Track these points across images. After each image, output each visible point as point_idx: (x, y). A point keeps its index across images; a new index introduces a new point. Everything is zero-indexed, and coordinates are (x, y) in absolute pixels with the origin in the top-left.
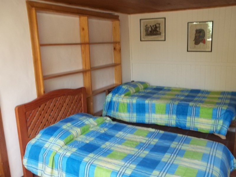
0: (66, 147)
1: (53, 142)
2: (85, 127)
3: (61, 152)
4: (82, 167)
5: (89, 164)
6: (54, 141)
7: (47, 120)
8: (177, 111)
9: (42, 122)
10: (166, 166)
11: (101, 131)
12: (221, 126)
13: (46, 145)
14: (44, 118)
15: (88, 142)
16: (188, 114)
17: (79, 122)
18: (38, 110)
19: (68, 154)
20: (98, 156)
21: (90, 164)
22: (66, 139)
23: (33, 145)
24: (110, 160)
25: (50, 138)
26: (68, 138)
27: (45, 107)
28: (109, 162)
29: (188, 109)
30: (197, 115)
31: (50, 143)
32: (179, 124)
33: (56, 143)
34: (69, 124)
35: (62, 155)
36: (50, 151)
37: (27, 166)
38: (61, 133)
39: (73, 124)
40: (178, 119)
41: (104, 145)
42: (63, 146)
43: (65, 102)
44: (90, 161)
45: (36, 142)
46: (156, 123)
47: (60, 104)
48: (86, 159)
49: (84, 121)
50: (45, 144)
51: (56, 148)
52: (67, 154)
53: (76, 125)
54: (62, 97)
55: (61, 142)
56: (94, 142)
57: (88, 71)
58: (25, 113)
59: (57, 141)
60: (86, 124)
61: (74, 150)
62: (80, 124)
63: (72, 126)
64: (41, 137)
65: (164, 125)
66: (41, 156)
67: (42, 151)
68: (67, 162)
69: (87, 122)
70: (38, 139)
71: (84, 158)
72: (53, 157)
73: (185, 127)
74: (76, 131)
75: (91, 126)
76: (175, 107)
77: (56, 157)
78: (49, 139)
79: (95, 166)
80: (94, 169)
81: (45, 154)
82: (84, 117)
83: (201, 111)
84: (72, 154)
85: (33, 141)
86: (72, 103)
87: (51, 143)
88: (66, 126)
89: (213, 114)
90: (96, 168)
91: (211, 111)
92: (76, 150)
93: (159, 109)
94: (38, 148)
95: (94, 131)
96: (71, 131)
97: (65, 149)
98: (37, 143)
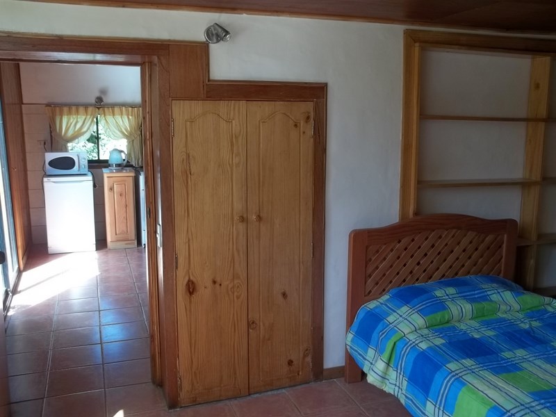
0: (426, 331)
1: (403, 316)
2: (485, 305)
3: (412, 337)
4: (438, 377)
5: (453, 376)
6: (407, 313)
7: (411, 272)
9: (398, 273)
11: (522, 325)
13: (391, 319)
14: (405, 265)
15: (476, 336)
17: (476, 292)
18: (395, 247)
19: (424, 346)
20: (481, 369)
21: (457, 376)
22: (432, 316)
23: (369, 311)
24: (501, 384)
25: (402, 307)
26: (438, 316)
27: (410, 244)
28: (496, 387)
31: (399, 316)
33: (409, 319)
34: (451, 290)
35: (411, 344)
36: (393, 331)
37: (351, 347)
38: (427, 303)
39: (460, 293)
41: (511, 353)
42: (420, 329)
43: (459, 243)
44: (457, 372)
45: (376, 307)
47: (446, 245)
48: (452, 366)
49: (489, 293)
50: (389, 315)
51: (405, 328)
52: (420, 345)
53: (468, 296)
54: (454, 230)
55: (419, 320)
56: (490, 340)
57: (535, 183)
58: (367, 247)
59: (413, 316)
60: (491, 301)
61: (439, 341)
62: (476, 296)
63: (457, 295)
64: (388, 300)
66: (375, 335)
67: (380, 327)
68: (415, 358)
69: (495, 297)
70: (382, 304)
71: (449, 362)
72: (395, 343)
74: (459, 308)
75: (503, 307)
77: (400, 345)
78: (399, 307)
79: (464, 384)
80: (460, 390)
81: (383, 334)
82: (495, 285)
84: (430, 348)
85: (372, 305)
86: (476, 249)
87: (401, 316)
88: (443, 292)
90: (464, 389)
92: (443, 344)
94: (375, 319)
95: (505, 321)
96: (449, 304)
97: (422, 336)
98: (377, 310)
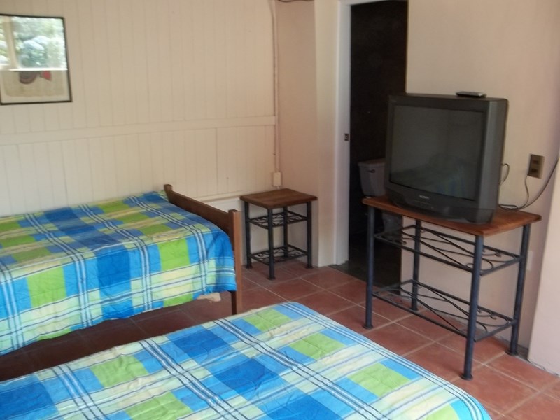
8: (100, 277)
10: (337, 395)
12: (214, 274)
16: (132, 272)
29: (128, 260)
30: (155, 267)
32: (112, 310)
40: (108, 299)
46: (39, 338)
65: (67, 331)
73: (131, 309)
76: (93, 265)
83: (164, 252)
89: (190, 254)
91: (184, 247)
93: (44, 292)
